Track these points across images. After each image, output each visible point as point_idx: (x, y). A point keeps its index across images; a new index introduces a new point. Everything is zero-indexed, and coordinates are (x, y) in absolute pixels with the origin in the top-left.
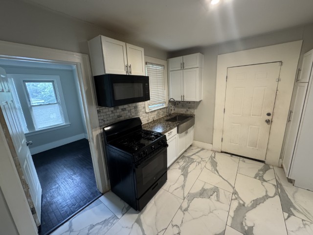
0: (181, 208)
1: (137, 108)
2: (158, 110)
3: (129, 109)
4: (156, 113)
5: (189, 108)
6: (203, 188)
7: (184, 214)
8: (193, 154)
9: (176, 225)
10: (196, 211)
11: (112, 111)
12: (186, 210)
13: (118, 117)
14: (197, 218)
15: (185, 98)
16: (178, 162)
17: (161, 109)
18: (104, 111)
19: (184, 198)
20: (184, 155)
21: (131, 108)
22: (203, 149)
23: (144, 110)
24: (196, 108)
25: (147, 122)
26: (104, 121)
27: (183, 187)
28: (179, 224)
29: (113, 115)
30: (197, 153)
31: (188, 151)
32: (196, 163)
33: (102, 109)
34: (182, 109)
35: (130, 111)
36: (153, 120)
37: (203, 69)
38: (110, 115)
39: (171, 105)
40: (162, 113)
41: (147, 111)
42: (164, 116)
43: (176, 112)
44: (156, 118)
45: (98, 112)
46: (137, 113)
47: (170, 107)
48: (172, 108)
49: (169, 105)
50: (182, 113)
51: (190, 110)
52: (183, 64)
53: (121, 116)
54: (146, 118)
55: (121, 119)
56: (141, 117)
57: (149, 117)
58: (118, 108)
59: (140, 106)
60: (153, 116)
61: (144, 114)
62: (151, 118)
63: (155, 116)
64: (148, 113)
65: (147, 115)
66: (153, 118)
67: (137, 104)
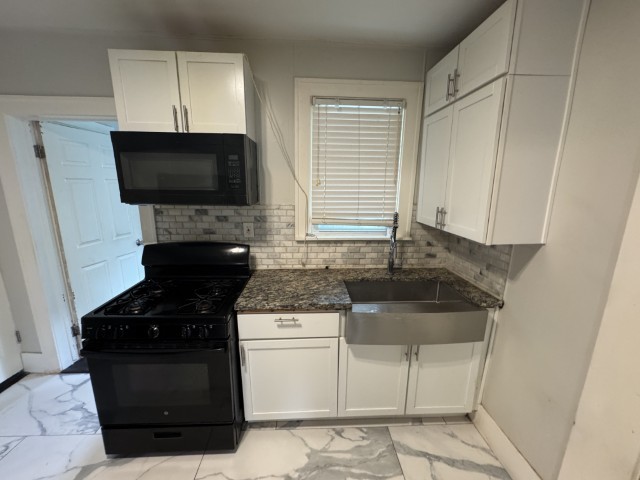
1: (265, 222)
2: (354, 242)
3: (238, 219)
4: (344, 249)
5: (489, 267)
11: (190, 217)
13: (207, 233)
15: (448, 219)
16: (339, 433)
17: (369, 242)
18: (172, 213)
20: (392, 427)
21: (244, 219)
22: (505, 473)
23: (289, 231)
24: (514, 277)
25: (300, 267)
26: (170, 233)
29: (192, 225)
31: (428, 428)
33: (167, 209)
34: (468, 264)
35: (239, 225)
36: (324, 267)
37: (571, 80)
38: (185, 224)
39: (430, 238)
40: (374, 255)
41: (301, 236)
42: (386, 266)
43: (451, 269)
44: (339, 264)
45: (157, 212)
46: (262, 234)
47: (423, 243)
48: (433, 250)
49: (418, 237)
50: (464, 276)
51: (491, 276)
52: (454, 79)
53: (213, 233)
54: (296, 255)
55: (214, 238)
56: (277, 250)
57: (312, 255)
58: (205, 212)
59: (276, 218)
60: (326, 256)
61: (289, 244)
62: (317, 259)
63: (337, 258)
64: (307, 242)
65: (303, 248)
66: (325, 260)
67: (267, 213)
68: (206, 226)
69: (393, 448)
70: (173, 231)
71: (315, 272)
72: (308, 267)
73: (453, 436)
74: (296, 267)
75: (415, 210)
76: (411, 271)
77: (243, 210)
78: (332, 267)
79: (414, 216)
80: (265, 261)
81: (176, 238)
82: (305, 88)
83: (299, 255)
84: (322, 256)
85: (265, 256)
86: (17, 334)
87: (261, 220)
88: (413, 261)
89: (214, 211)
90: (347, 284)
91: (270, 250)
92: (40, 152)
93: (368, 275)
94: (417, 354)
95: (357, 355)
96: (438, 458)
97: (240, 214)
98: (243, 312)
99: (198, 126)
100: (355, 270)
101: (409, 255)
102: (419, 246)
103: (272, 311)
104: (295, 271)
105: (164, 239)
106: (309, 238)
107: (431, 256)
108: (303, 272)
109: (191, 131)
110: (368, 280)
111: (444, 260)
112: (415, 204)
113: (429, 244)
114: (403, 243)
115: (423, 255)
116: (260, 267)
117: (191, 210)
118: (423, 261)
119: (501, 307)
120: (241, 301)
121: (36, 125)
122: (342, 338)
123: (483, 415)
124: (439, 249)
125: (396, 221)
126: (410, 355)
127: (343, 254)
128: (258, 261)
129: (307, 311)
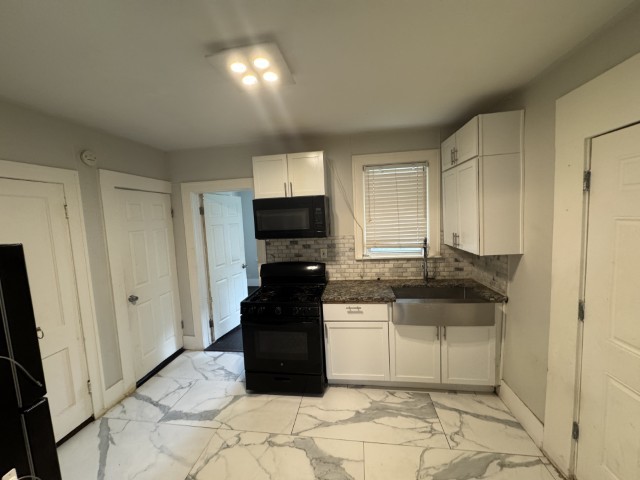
0: (272, 435)
1: (335, 248)
3: (317, 247)
4: (390, 265)
5: (498, 274)
6: (341, 460)
7: (263, 443)
8: (456, 410)
9: (240, 439)
10: (274, 460)
11: (287, 246)
12: (272, 444)
14: (260, 465)
18: (276, 244)
19: (297, 434)
20: (432, 394)
21: (321, 246)
22: (519, 425)
23: (351, 254)
24: (511, 278)
25: (359, 278)
26: (274, 257)
27: (325, 424)
28: (244, 441)
29: (287, 251)
30: (477, 416)
32: (427, 424)
35: (317, 250)
36: (376, 278)
37: (521, 155)
38: (283, 250)
39: (456, 256)
40: (414, 270)
41: (359, 256)
42: (422, 278)
43: (475, 279)
44: (387, 276)
45: (267, 244)
46: (333, 256)
47: (452, 260)
48: (461, 265)
49: (447, 256)
50: (484, 283)
51: (499, 280)
52: (454, 152)
53: (301, 256)
54: (356, 270)
55: (301, 259)
56: (343, 266)
57: (367, 270)
58: (296, 243)
59: (342, 245)
60: (378, 270)
61: (351, 262)
62: (371, 273)
63: (386, 272)
64: (365, 260)
65: (361, 265)
66: (377, 274)
67: (336, 241)
68: (297, 252)
69: (432, 405)
70: (276, 255)
71: (370, 282)
72: (365, 278)
73: (480, 402)
74: (356, 279)
75: (442, 236)
76: (443, 281)
77: (320, 240)
78: (382, 278)
79: (442, 239)
80: (336, 275)
81: (277, 260)
82: (358, 161)
83: (359, 270)
84: (374, 270)
85: (334, 271)
86: (182, 323)
87: (332, 246)
88: (445, 274)
89: (302, 241)
90: (394, 289)
91: (338, 267)
92: (202, 211)
93: (409, 283)
94: (445, 335)
95: (402, 335)
96: (467, 413)
97: (318, 244)
98: (326, 303)
99: (298, 192)
100: (399, 281)
101: (441, 269)
102: (448, 262)
103: (344, 302)
104: (356, 281)
105: (271, 261)
106: (365, 258)
107: (461, 269)
108: (362, 282)
109: (294, 195)
110: (409, 287)
111: (469, 272)
112: (442, 231)
113: (456, 260)
114: (435, 260)
115: (452, 269)
116: (331, 279)
117: (287, 241)
118: (452, 273)
119: (507, 302)
120: (325, 296)
121: (201, 196)
122: (390, 323)
123: (505, 389)
124: (465, 264)
125: (425, 243)
126: (441, 336)
127: (390, 269)
128: (330, 275)
129: (367, 302)
